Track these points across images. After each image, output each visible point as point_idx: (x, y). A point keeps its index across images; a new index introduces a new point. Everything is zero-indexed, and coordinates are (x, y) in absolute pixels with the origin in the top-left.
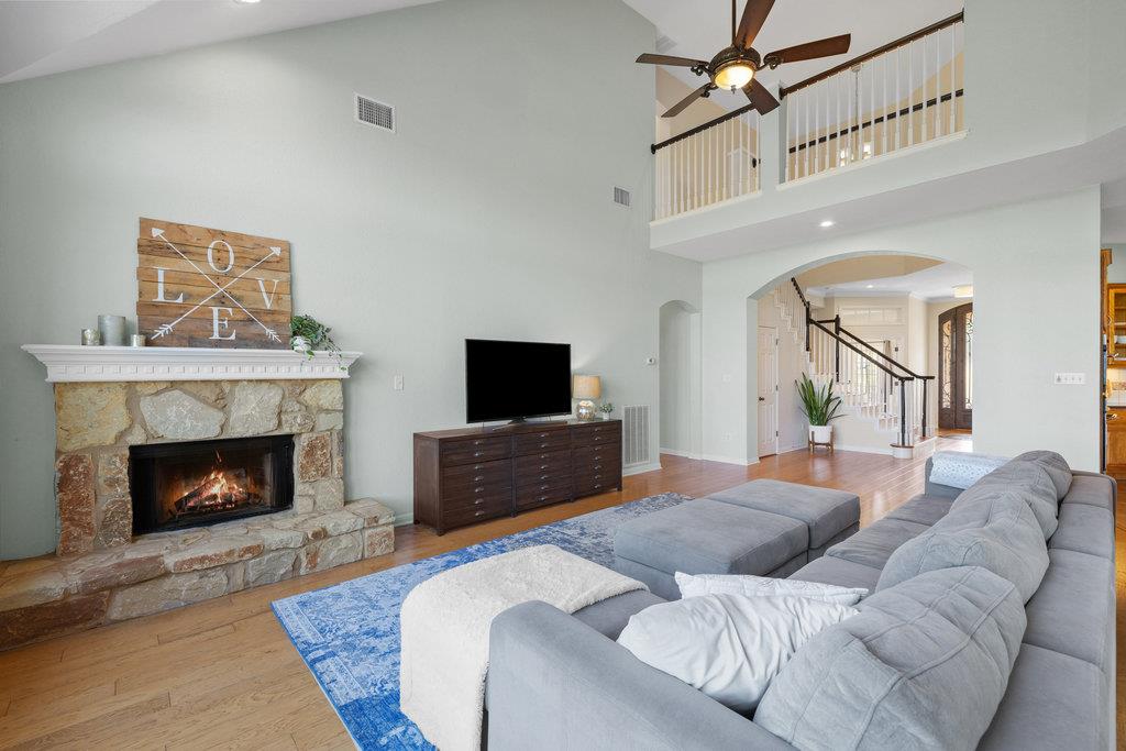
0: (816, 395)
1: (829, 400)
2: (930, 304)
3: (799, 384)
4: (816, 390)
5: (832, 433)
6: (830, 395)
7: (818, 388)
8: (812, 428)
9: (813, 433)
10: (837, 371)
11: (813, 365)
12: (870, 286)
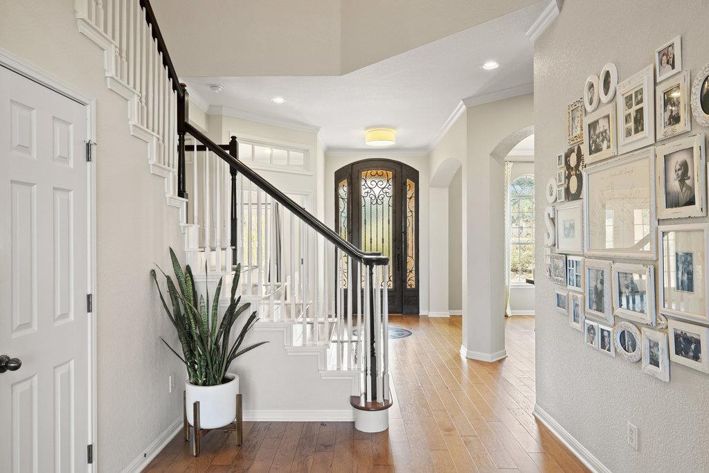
0: (202, 303)
1: (232, 314)
2: (329, 152)
3: (161, 279)
4: (201, 291)
5: (239, 398)
6: (234, 303)
7: (205, 288)
8: (195, 393)
9: (196, 405)
10: (234, 242)
11: (193, 231)
12: (279, 100)
